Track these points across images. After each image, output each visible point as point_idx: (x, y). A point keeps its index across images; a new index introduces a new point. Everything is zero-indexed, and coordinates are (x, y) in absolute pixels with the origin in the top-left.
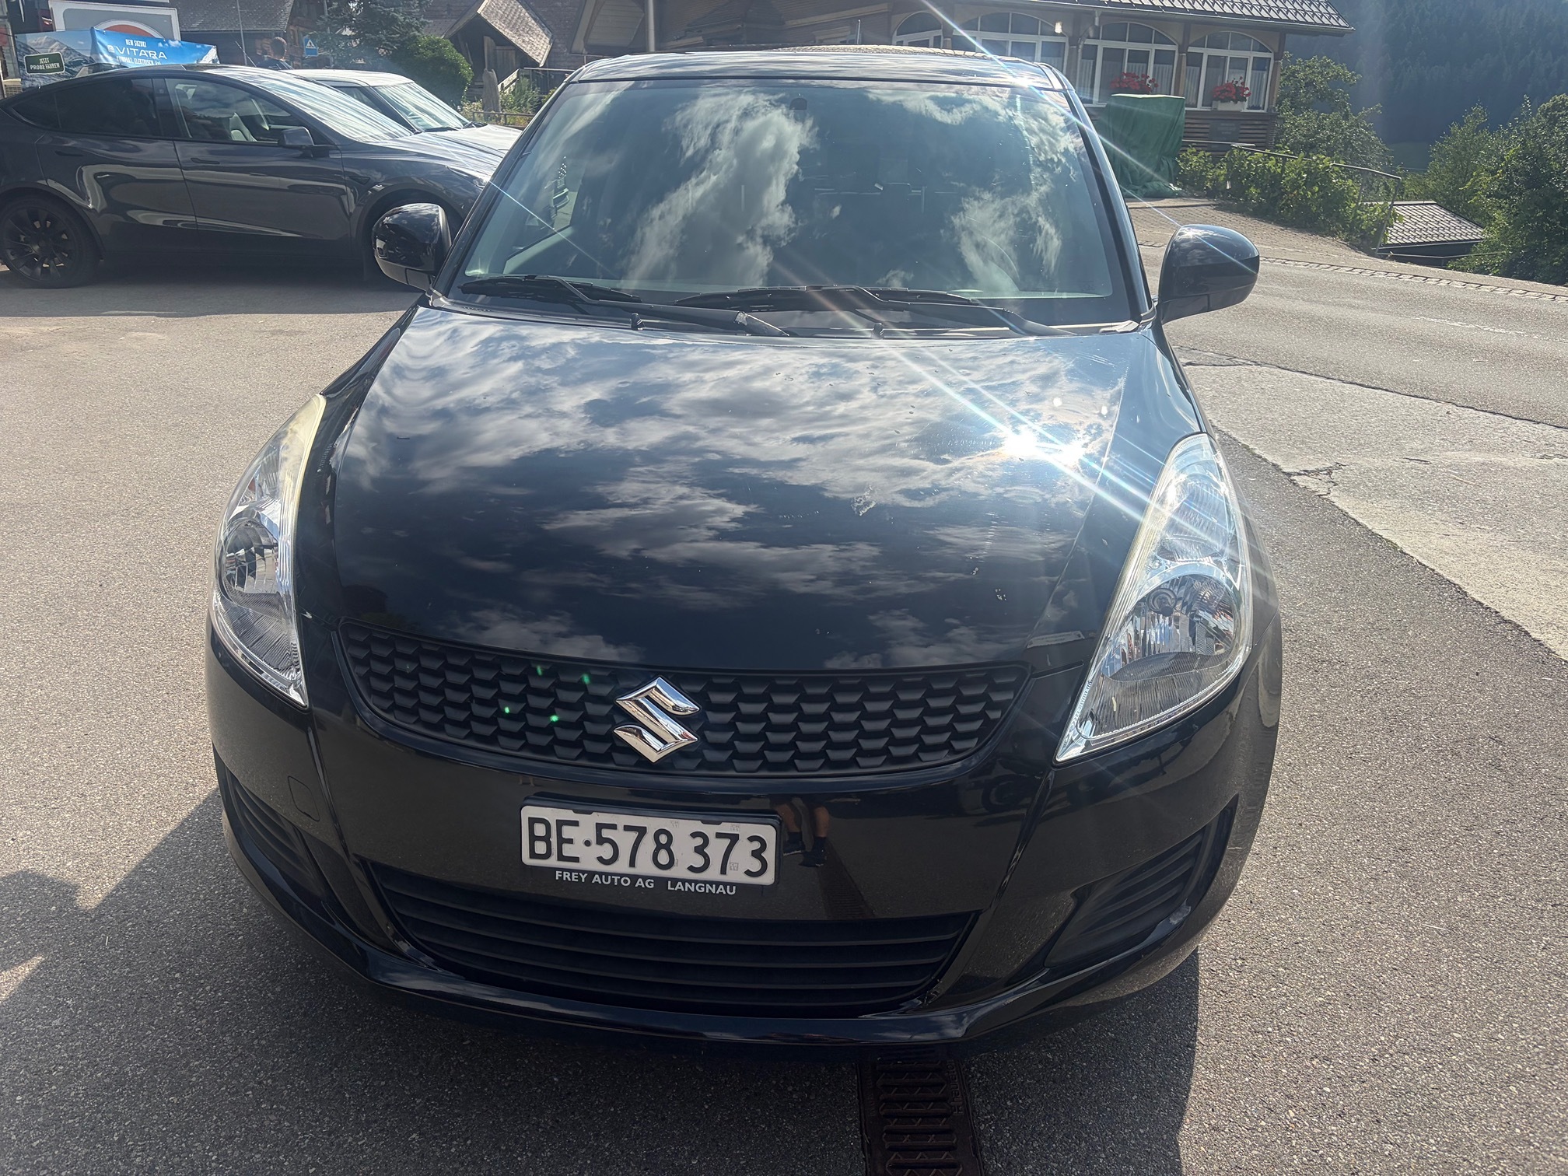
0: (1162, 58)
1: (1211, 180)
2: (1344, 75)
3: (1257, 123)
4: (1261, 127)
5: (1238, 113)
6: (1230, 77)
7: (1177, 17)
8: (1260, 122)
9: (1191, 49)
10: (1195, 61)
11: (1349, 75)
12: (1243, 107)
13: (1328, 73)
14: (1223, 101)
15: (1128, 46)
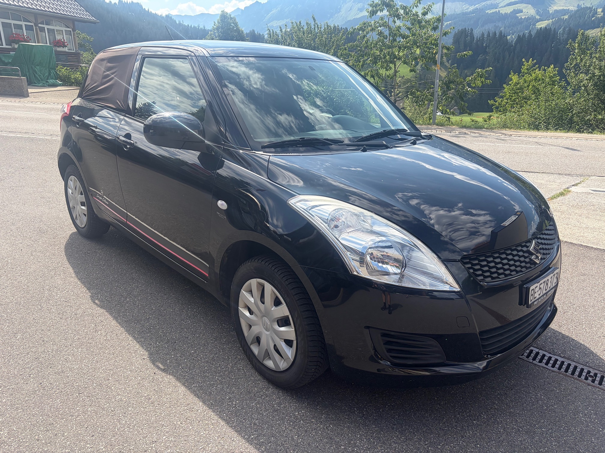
0: (29, 28)
1: (74, 79)
2: (87, 38)
3: (73, 56)
4: (75, 57)
5: (65, 52)
6: (58, 37)
7: (31, 11)
8: (74, 56)
9: (40, 25)
10: (42, 30)
11: (89, 38)
12: (66, 49)
13: (81, 37)
14: (58, 47)
15: (13, 22)
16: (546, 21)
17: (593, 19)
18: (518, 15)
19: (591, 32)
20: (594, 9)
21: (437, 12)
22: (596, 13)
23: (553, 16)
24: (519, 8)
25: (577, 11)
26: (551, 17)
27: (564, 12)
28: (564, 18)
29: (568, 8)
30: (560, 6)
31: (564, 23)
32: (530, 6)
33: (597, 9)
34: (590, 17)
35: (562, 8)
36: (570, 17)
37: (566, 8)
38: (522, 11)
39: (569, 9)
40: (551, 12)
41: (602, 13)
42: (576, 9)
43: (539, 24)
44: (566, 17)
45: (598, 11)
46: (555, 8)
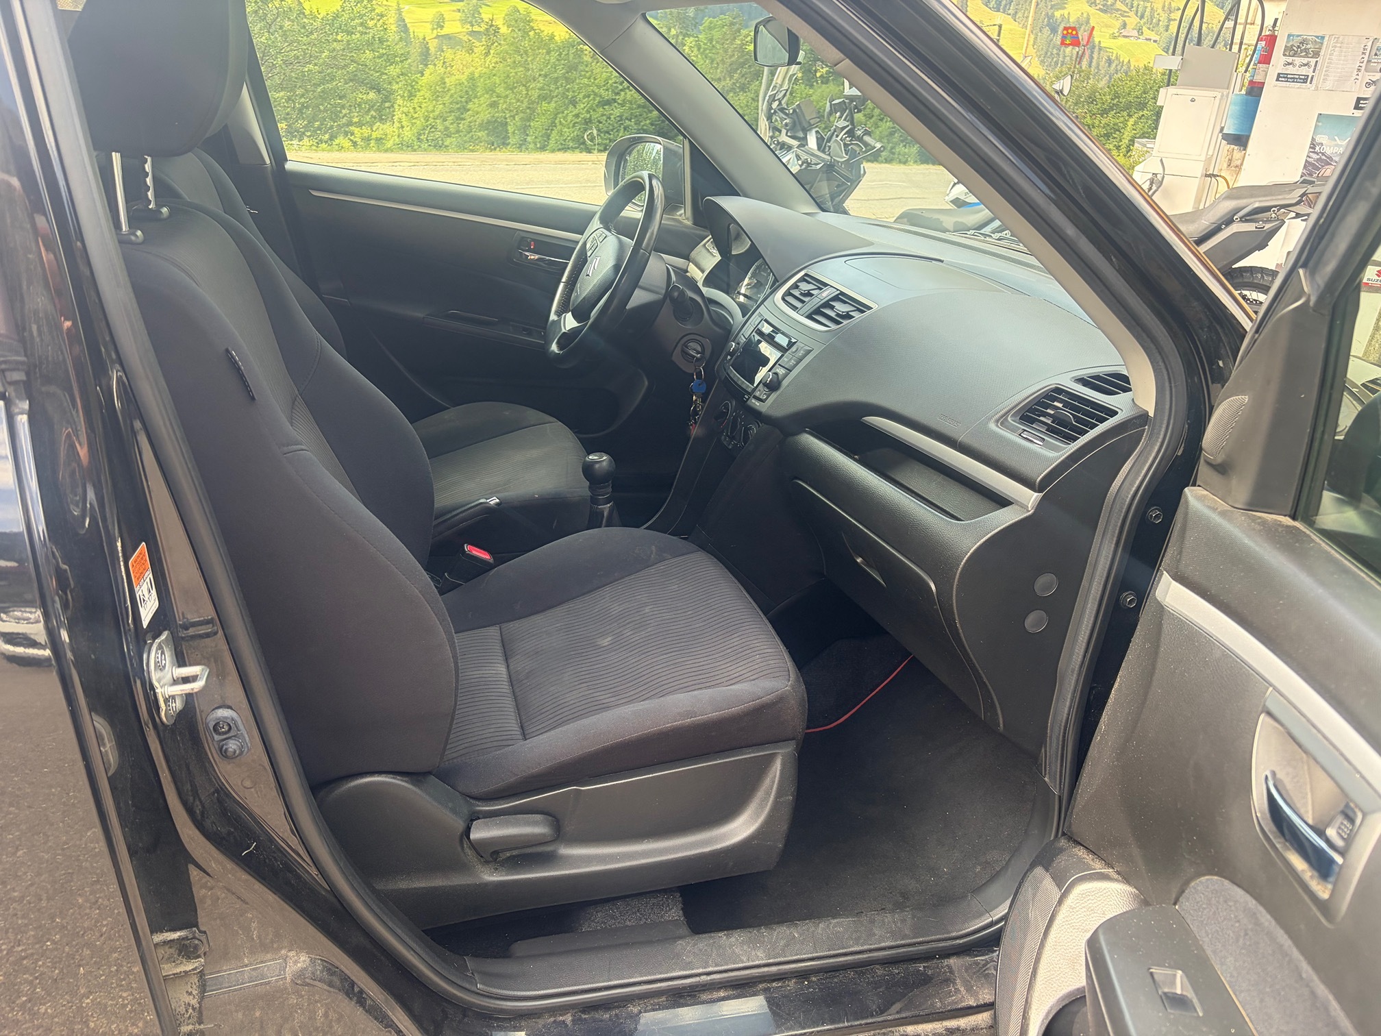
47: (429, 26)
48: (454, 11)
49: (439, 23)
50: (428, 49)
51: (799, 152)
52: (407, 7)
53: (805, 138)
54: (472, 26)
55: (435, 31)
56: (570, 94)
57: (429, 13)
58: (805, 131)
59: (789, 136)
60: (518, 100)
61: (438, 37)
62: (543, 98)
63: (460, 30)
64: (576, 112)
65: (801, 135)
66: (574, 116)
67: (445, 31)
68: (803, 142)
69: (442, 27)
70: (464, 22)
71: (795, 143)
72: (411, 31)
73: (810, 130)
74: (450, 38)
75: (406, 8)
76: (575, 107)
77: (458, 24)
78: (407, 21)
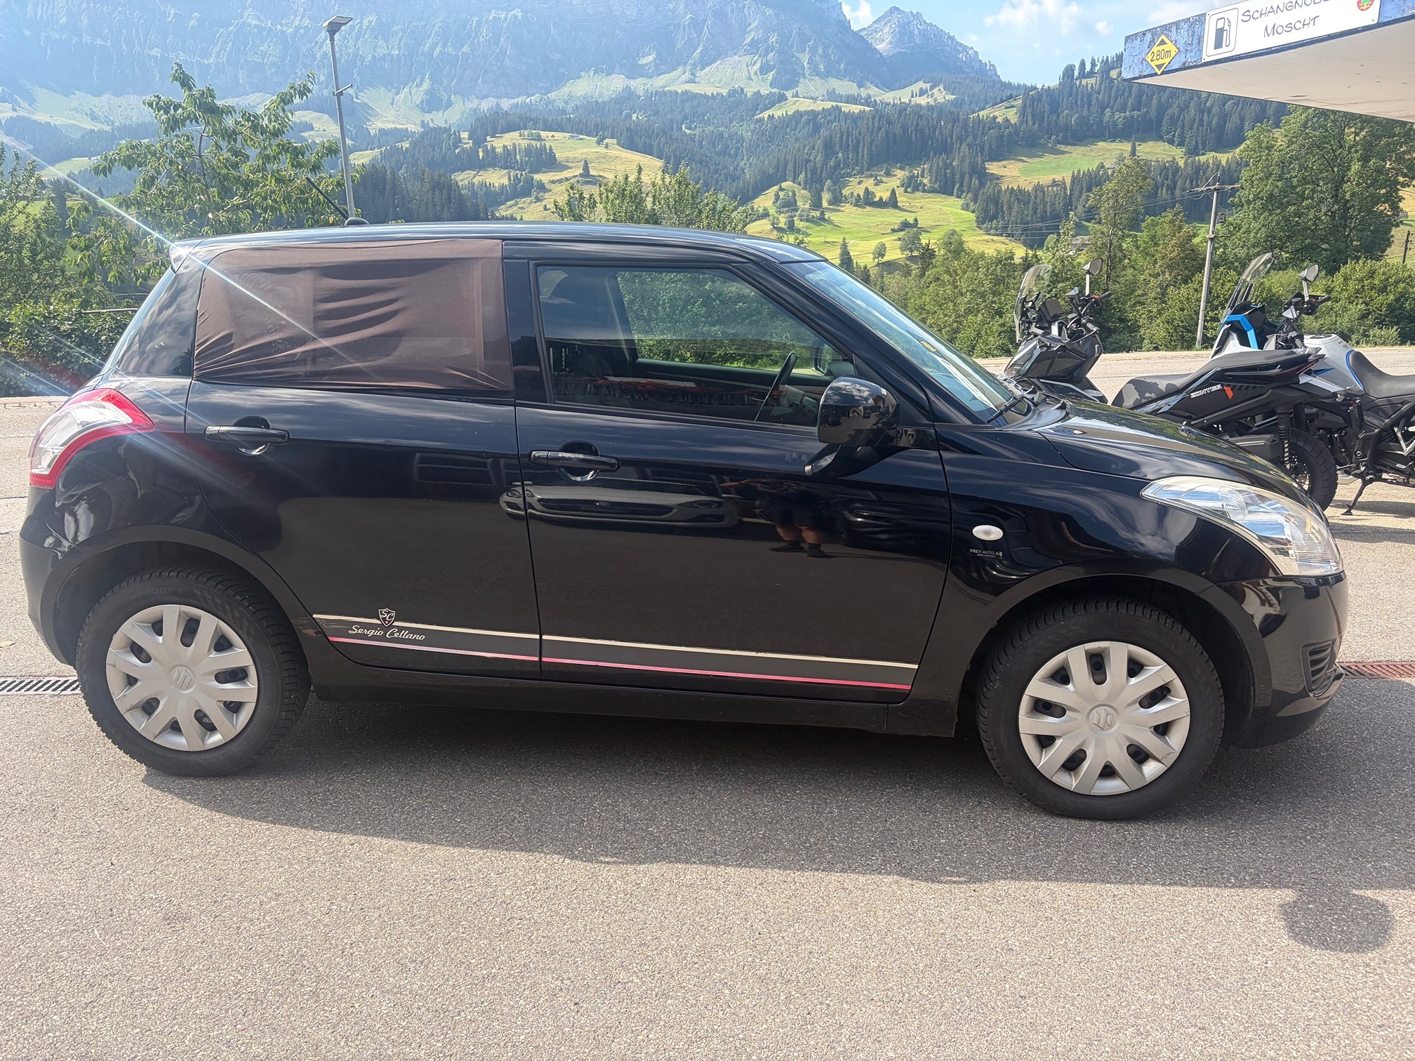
16: (369, 152)
17: (457, 151)
18: (305, 134)
19: (460, 178)
20: (455, 133)
21: (106, 117)
22: (460, 141)
23: (379, 141)
24: (303, 119)
25: (423, 135)
26: (376, 142)
27: (402, 135)
28: (402, 147)
29: (404, 127)
30: (389, 122)
31: (405, 157)
32: (326, 116)
33: (459, 132)
34: (450, 149)
35: (393, 126)
36: (414, 145)
37: (401, 127)
38: (312, 128)
39: (407, 128)
40: (372, 132)
41: (471, 141)
42: (421, 130)
43: (354, 157)
44: (406, 145)
45: (462, 136)
46: (380, 125)
47: (871, 256)
48: (895, 240)
49: (881, 252)
50: (869, 276)
51: (1043, 339)
52: (852, 242)
53: (1050, 328)
54: (912, 251)
55: (876, 260)
56: (996, 306)
57: (873, 244)
58: (1050, 323)
59: (1038, 328)
60: (946, 315)
61: (878, 264)
62: (969, 311)
63: (900, 256)
64: (1001, 321)
65: (1047, 325)
66: (999, 325)
67: (886, 258)
68: (1047, 330)
69: (883, 255)
70: (903, 249)
71: (1040, 332)
72: (855, 261)
73: (1054, 321)
74: (890, 265)
75: (850, 242)
76: (1001, 317)
77: (899, 251)
78: (851, 254)
